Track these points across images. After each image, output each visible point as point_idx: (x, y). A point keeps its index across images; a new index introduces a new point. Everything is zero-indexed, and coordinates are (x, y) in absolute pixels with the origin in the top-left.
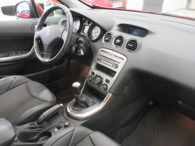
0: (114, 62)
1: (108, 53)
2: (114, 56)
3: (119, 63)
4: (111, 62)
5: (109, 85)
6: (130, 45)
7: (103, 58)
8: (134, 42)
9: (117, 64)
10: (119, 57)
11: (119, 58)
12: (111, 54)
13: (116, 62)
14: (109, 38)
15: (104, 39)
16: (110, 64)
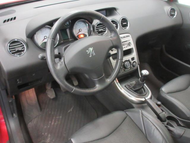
0: (126, 43)
3: (129, 40)
5: (136, 60)
9: (129, 42)
10: (126, 37)
13: (127, 41)
14: (103, 28)
15: (97, 31)
16: (125, 46)
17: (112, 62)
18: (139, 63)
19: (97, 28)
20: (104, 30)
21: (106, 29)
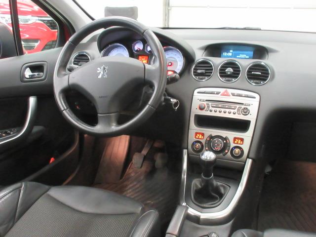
0: (238, 106)
1: (217, 94)
2: (233, 95)
3: (249, 105)
4: (233, 107)
7: (210, 103)
9: (246, 107)
10: (244, 95)
11: (245, 97)
12: (226, 93)
13: (243, 104)
14: (206, 70)
15: (194, 72)
16: (232, 111)
17: (190, 128)
19: (196, 66)
21: (211, 73)
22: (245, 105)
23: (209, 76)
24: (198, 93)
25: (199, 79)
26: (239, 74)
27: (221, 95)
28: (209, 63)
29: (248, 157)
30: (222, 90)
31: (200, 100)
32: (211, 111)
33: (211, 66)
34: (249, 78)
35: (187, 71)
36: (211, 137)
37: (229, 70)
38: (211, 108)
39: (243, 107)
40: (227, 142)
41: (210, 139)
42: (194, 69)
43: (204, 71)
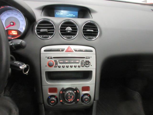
0: (81, 60)
1: (62, 51)
2: (76, 51)
3: (89, 58)
4: (77, 62)
6: (89, 30)
7: (57, 60)
8: (91, 25)
9: (87, 60)
10: (84, 50)
12: (69, 50)
13: (84, 58)
14: (48, 29)
15: (37, 31)
16: (77, 65)
17: (44, 83)
18: (97, 98)
19: (38, 26)
20: (49, 31)
21: (53, 31)
22: (86, 58)
23: (52, 34)
24: (45, 51)
25: (42, 37)
26: (76, 32)
27: (66, 52)
28: (50, 23)
29: (94, 100)
30: (65, 47)
31: (48, 58)
32: (59, 67)
33: (53, 26)
34: (85, 35)
35: (30, 30)
36: (64, 90)
37: (69, 29)
38: (59, 65)
39: (85, 60)
40: (77, 92)
41: (63, 92)
42: (37, 28)
43: (46, 30)
